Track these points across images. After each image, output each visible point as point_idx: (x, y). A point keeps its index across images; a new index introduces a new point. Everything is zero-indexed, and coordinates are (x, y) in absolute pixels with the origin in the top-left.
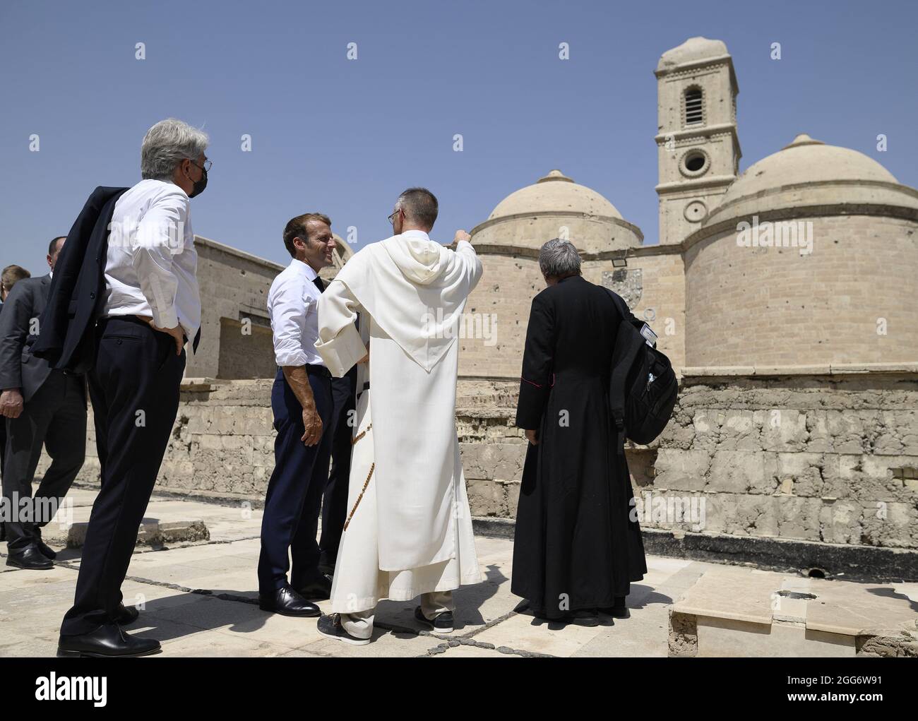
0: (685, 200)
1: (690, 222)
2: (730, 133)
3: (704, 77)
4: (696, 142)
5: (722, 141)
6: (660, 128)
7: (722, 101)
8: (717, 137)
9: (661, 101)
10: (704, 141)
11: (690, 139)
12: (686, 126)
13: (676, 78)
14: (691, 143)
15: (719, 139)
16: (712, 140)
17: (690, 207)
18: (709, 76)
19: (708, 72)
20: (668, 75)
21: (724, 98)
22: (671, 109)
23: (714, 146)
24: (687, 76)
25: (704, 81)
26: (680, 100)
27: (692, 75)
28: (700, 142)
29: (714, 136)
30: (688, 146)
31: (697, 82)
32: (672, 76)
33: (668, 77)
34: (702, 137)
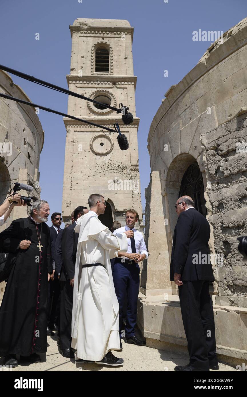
0: (92, 133)
1: (96, 154)
2: (133, 83)
3: (112, 39)
4: (104, 86)
5: (126, 88)
6: (73, 69)
7: (126, 58)
8: (123, 84)
9: (74, 49)
10: (111, 86)
11: (99, 82)
12: (95, 72)
13: (88, 35)
14: (99, 86)
15: (124, 86)
16: (118, 86)
17: (96, 140)
18: (116, 39)
20: (82, 32)
21: (128, 57)
22: (83, 57)
23: (119, 91)
24: (97, 35)
25: (111, 42)
26: (90, 51)
27: (102, 35)
28: (107, 86)
29: (119, 83)
30: (96, 88)
31: (106, 41)
32: (85, 33)
33: (82, 33)
34: (109, 83)
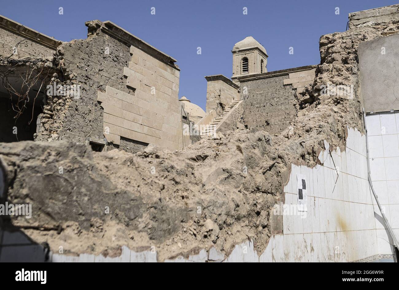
6: (233, 73)
9: (234, 63)
12: (242, 73)
13: (239, 54)
19: (250, 52)
22: (237, 66)
25: (249, 56)
26: (240, 63)
27: (245, 53)
31: (246, 56)
33: (236, 54)
